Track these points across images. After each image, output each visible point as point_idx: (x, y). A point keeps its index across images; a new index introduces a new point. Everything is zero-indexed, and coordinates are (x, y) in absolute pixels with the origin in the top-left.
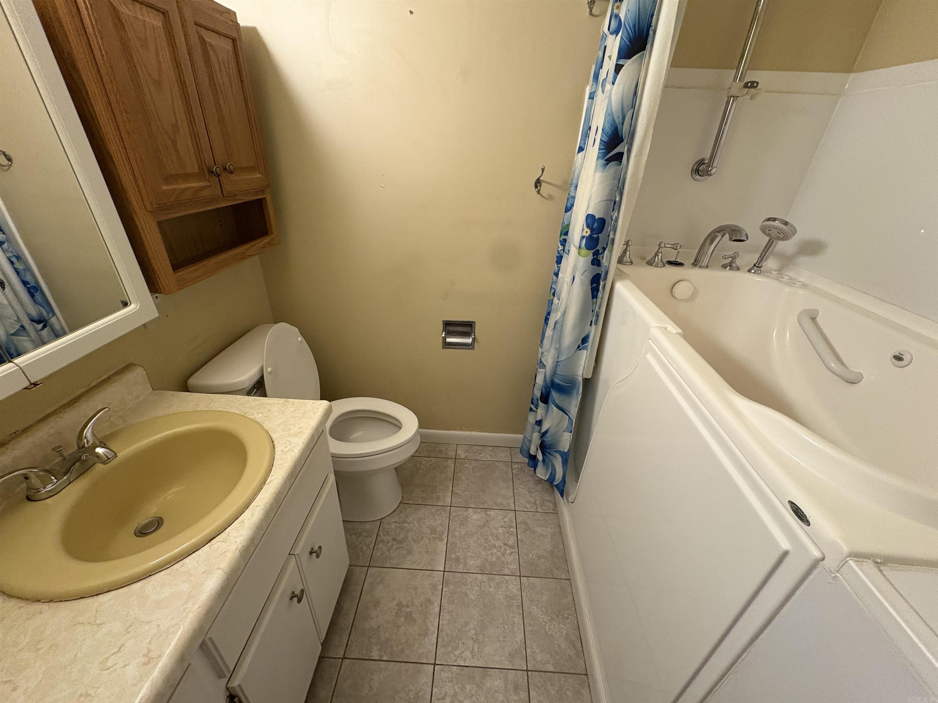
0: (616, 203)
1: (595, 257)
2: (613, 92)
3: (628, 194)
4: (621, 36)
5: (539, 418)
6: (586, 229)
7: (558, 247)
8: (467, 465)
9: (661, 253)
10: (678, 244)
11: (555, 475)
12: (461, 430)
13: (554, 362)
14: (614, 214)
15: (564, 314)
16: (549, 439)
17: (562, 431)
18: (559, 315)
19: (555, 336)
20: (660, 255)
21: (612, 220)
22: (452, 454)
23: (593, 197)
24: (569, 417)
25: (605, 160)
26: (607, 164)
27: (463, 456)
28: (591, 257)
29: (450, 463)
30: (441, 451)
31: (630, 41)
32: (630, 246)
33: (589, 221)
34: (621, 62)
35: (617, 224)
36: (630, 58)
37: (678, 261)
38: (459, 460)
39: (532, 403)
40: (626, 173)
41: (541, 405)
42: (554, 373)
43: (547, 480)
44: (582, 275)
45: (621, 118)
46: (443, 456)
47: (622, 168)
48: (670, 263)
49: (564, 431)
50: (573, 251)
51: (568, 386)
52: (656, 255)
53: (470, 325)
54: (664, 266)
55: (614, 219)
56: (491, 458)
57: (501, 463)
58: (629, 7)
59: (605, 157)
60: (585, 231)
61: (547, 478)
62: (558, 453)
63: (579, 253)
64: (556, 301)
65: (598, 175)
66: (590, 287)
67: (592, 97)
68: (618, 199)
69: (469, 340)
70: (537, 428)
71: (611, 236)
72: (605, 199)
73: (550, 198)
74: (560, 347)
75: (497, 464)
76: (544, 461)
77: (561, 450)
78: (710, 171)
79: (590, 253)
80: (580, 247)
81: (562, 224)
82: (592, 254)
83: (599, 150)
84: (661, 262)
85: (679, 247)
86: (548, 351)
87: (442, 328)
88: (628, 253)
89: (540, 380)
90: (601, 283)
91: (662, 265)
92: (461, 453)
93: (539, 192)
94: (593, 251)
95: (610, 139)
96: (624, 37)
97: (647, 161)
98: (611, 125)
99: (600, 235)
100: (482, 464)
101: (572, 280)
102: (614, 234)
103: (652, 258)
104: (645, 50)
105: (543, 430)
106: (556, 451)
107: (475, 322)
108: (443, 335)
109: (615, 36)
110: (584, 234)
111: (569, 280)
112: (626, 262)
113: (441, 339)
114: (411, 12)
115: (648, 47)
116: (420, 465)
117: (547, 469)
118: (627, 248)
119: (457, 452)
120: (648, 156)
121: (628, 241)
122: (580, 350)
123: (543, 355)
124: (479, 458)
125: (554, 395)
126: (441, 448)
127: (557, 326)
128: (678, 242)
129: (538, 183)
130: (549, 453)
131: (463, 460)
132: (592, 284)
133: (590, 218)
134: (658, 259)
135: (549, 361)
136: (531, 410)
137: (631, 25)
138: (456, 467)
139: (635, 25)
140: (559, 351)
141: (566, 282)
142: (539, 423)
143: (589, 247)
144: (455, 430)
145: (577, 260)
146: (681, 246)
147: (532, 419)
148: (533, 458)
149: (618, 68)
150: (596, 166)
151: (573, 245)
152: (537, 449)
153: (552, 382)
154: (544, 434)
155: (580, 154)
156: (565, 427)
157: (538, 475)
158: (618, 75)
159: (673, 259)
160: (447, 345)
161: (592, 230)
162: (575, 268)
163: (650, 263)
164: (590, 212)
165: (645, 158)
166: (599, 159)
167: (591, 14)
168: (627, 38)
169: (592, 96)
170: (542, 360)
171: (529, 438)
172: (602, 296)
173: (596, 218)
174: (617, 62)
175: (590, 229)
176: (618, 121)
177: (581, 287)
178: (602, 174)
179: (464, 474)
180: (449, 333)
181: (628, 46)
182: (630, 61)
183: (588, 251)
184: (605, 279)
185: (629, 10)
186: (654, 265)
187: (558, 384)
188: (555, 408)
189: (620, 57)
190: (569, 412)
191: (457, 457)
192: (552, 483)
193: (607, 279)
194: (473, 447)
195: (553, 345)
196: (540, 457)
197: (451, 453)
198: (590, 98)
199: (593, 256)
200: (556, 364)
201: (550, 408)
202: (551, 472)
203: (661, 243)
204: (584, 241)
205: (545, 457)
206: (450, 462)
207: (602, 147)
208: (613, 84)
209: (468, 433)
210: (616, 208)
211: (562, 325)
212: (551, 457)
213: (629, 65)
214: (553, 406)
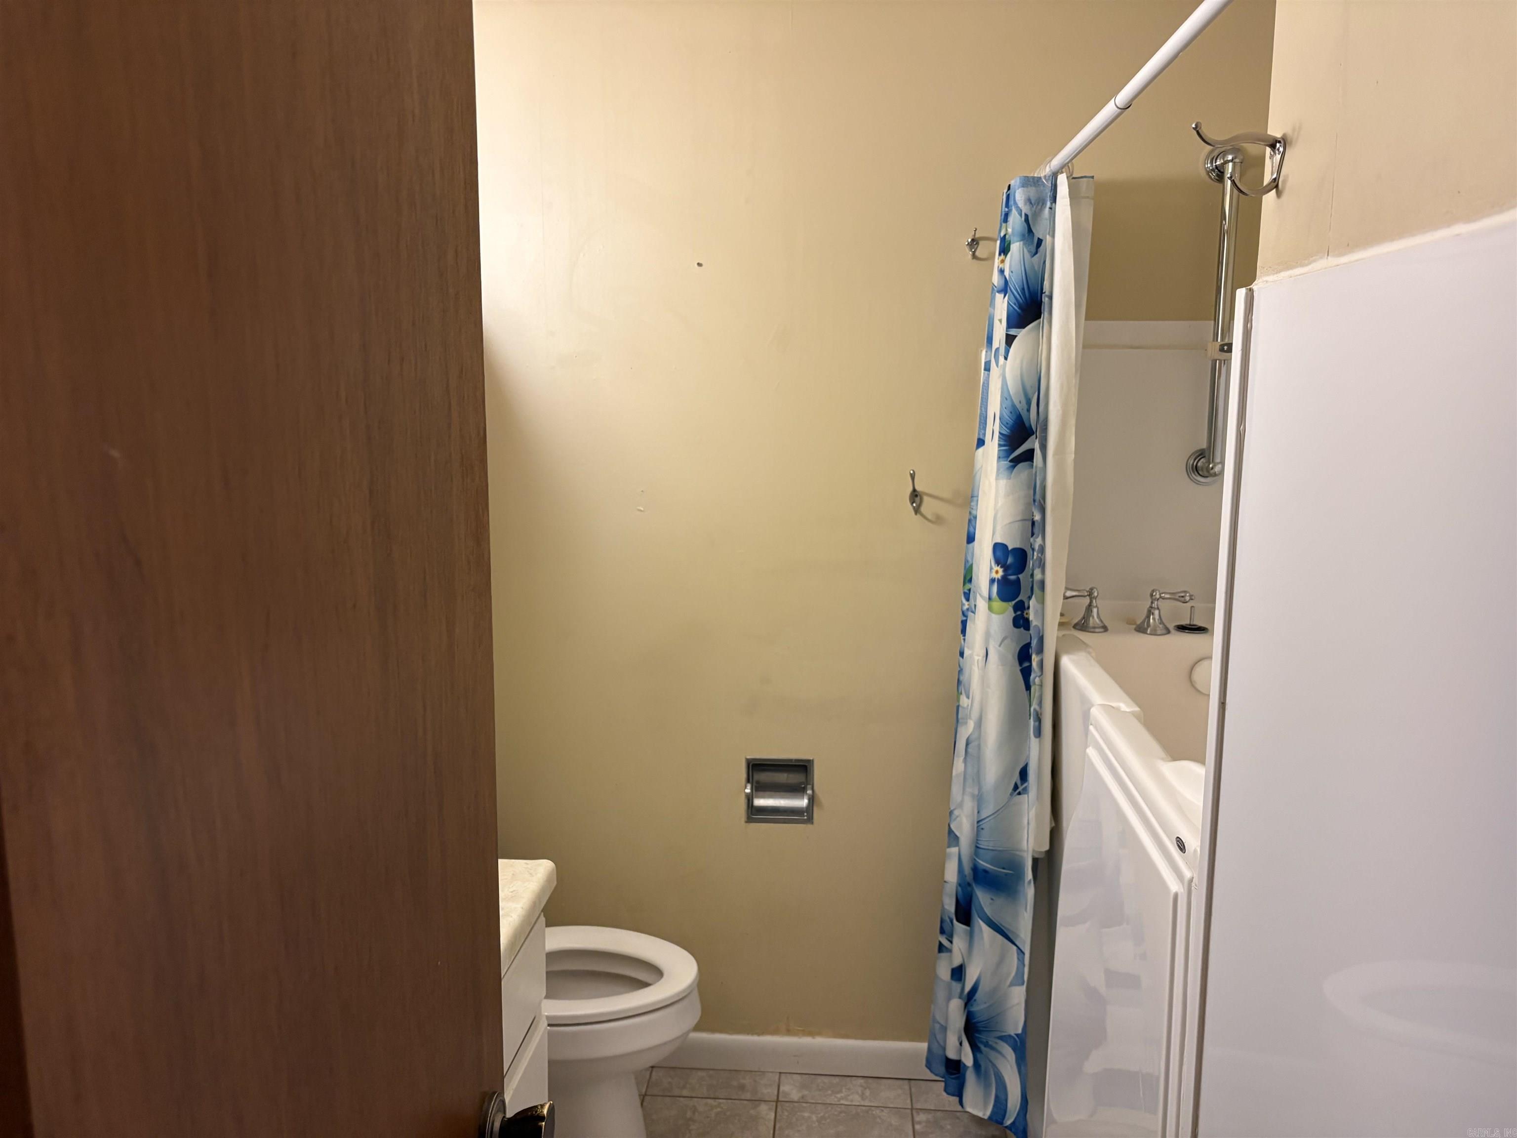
0: (1036, 524)
1: (1019, 613)
2: (1007, 369)
3: (1053, 510)
4: (1008, 302)
5: (957, 962)
6: (996, 568)
7: (963, 605)
8: (806, 1114)
9: (1158, 608)
10: (1185, 592)
11: (1006, 1100)
12: (789, 1032)
13: (972, 825)
14: (1035, 541)
15: (979, 724)
16: (982, 1007)
17: (1008, 983)
18: (971, 725)
19: (969, 769)
20: (1156, 612)
21: (1033, 550)
22: (770, 1092)
23: (999, 515)
24: (1018, 948)
25: (1011, 461)
26: (1014, 467)
27: (795, 1095)
28: (1010, 614)
29: (766, 1112)
30: (742, 1088)
31: (1020, 307)
32: (1096, 598)
33: (999, 554)
34: (1013, 332)
35: (1045, 557)
36: (1024, 327)
37: (1195, 623)
38: (787, 1104)
39: (942, 931)
40: (1044, 479)
41: (959, 927)
42: (977, 848)
43: (990, 1118)
44: (1000, 646)
45: (1024, 402)
46: (748, 1096)
47: (1036, 472)
48: (1182, 628)
49: (1011, 985)
50: (982, 605)
51: (1006, 874)
52: (1150, 612)
53: (803, 767)
54: (1168, 632)
55: (1037, 547)
56: (863, 1099)
57: (886, 1111)
58: (1012, 270)
59: (1008, 457)
60: (994, 571)
61: (988, 1113)
62: (1006, 1042)
63: (990, 608)
64: (964, 701)
65: (1003, 482)
66: (1018, 668)
67: (987, 369)
68: (1037, 517)
69: (803, 802)
70: (956, 986)
71: (1038, 576)
72: (1019, 518)
73: (938, 520)
74: (980, 789)
75: (877, 1112)
76: (977, 1065)
77: (1012, 1033)
78: (1212, 468)
79: (1009, 607)
80: (990, 599)
81: (965, 564)
82: (1011, 610)
83: (998, 447)
84: (1160, 624)
85: (1187, 598)
86: (960, 805)
87: (744, 776)
88: (1095, 610)
89: (951, 875)
90: (1034, 656)
91: (1164, 631)
92: (791, 1090)
93: (917, 511)
94: (1014, 602)
95: (1011, 430)
96: (1010, 303)
97: (1076, 460)
98: (1011, 413)
99: (1021, 576)
100: (841, 1112)
101: (985, 659)
102: (1043, 572)
103: (1145, 619)
104: (1040, 318)
105: (968, 987)
106: (1001, 1038)
107: (813, 760)
108: (748, 791)
109: (1003, 295)
110: (994, 575)
111: (980, 658)
112: (1094, 628)
113: (743, 802)
114: (699, 265)
115: (1045, 315)
116: (694, 1113)
117: (987, 1086)
118: (1091, 602)
119: (782, 1089)
120: (1075, 454)
121: (1092, 589)
122: (1019, 794)
123: (954, 817)
124: (832, 1099)
125: (983, 897)
126: (742, 1081)
127: (970, 750)
128: (1186, 590)
129: (915, 495)
130: (987, 1045)
131: (796, 1104)
132: (1021, 664)
133: (999, 548)
134: (1154, 619)
135: (964, 827)
136: (941, 948)
137: (1019, 291)
138: (778, 1117)
139: (1023, 289)
140: (979, 800)
141: (976, 661)
142: (958, 973)
143: (1004, 596)
144: (776, 1032)
145: (989, 620)
146: (1191, 596)
147: (944, 972)
148: (954, 1068)
149: (1010, 340)
150: (998, 470)
151: (980, 594)
152: (961, 1044)
153: (975, 869)
154: (970, 998)
155: (981, 450)
156: (1013, 974)
157: (969, 1109)
158: (1010, 347)
159: (1185, 622)
160: (755, 814)
161: (1005, 568)
162: (987, 636)
163: (1141, 629)
164: (999, 540)
165: (1071, 457)
166: (1001, 459)
167: (974, 256)
168: (1015, 304)
169: (987, 367)
170: (952, 826)
171: (943, 1022)
172: (1041, 681)
173: (1010, 548)
174: (1007, 331)
175: (1001, 567)
176: (1021, 407)
177: (1000, 667)
178: (1008, 481)
179: (799, 1131)
180: (761, 788)
181: (1019, 314)
182: (1024, 331)
183: (1004, 604)
184: (1040, 650)
185: (1012, 272)
186: (1149, 631)
187: (986, 871)
188: (986, 929)
189: (1010, 326)
190: (1017, 936)
191: (781, 1099)
192: (1002, 1123)
193: (1044, 651)
194: (820, 1080)
195: (968, 790)
196: (968, 1059)
197: (765, 1091)
198: (985, 370)
199: (1015, 611)
200: (978, 827)
201: (976, 929)
202: (997, 1097)
203: (1153, 591)
204: (995, 588)
205: (978, 1055)
206: (763, 1108)
207: (1002, 443)
208: (1006, 358)
209: (806, 1041)
210: (1036, 531)
211: (979, 746)
212: (992, 1055)
213: (1023, 335)
214: (980, 921)
